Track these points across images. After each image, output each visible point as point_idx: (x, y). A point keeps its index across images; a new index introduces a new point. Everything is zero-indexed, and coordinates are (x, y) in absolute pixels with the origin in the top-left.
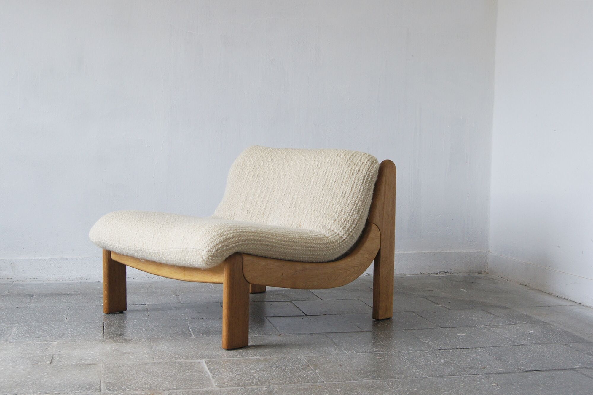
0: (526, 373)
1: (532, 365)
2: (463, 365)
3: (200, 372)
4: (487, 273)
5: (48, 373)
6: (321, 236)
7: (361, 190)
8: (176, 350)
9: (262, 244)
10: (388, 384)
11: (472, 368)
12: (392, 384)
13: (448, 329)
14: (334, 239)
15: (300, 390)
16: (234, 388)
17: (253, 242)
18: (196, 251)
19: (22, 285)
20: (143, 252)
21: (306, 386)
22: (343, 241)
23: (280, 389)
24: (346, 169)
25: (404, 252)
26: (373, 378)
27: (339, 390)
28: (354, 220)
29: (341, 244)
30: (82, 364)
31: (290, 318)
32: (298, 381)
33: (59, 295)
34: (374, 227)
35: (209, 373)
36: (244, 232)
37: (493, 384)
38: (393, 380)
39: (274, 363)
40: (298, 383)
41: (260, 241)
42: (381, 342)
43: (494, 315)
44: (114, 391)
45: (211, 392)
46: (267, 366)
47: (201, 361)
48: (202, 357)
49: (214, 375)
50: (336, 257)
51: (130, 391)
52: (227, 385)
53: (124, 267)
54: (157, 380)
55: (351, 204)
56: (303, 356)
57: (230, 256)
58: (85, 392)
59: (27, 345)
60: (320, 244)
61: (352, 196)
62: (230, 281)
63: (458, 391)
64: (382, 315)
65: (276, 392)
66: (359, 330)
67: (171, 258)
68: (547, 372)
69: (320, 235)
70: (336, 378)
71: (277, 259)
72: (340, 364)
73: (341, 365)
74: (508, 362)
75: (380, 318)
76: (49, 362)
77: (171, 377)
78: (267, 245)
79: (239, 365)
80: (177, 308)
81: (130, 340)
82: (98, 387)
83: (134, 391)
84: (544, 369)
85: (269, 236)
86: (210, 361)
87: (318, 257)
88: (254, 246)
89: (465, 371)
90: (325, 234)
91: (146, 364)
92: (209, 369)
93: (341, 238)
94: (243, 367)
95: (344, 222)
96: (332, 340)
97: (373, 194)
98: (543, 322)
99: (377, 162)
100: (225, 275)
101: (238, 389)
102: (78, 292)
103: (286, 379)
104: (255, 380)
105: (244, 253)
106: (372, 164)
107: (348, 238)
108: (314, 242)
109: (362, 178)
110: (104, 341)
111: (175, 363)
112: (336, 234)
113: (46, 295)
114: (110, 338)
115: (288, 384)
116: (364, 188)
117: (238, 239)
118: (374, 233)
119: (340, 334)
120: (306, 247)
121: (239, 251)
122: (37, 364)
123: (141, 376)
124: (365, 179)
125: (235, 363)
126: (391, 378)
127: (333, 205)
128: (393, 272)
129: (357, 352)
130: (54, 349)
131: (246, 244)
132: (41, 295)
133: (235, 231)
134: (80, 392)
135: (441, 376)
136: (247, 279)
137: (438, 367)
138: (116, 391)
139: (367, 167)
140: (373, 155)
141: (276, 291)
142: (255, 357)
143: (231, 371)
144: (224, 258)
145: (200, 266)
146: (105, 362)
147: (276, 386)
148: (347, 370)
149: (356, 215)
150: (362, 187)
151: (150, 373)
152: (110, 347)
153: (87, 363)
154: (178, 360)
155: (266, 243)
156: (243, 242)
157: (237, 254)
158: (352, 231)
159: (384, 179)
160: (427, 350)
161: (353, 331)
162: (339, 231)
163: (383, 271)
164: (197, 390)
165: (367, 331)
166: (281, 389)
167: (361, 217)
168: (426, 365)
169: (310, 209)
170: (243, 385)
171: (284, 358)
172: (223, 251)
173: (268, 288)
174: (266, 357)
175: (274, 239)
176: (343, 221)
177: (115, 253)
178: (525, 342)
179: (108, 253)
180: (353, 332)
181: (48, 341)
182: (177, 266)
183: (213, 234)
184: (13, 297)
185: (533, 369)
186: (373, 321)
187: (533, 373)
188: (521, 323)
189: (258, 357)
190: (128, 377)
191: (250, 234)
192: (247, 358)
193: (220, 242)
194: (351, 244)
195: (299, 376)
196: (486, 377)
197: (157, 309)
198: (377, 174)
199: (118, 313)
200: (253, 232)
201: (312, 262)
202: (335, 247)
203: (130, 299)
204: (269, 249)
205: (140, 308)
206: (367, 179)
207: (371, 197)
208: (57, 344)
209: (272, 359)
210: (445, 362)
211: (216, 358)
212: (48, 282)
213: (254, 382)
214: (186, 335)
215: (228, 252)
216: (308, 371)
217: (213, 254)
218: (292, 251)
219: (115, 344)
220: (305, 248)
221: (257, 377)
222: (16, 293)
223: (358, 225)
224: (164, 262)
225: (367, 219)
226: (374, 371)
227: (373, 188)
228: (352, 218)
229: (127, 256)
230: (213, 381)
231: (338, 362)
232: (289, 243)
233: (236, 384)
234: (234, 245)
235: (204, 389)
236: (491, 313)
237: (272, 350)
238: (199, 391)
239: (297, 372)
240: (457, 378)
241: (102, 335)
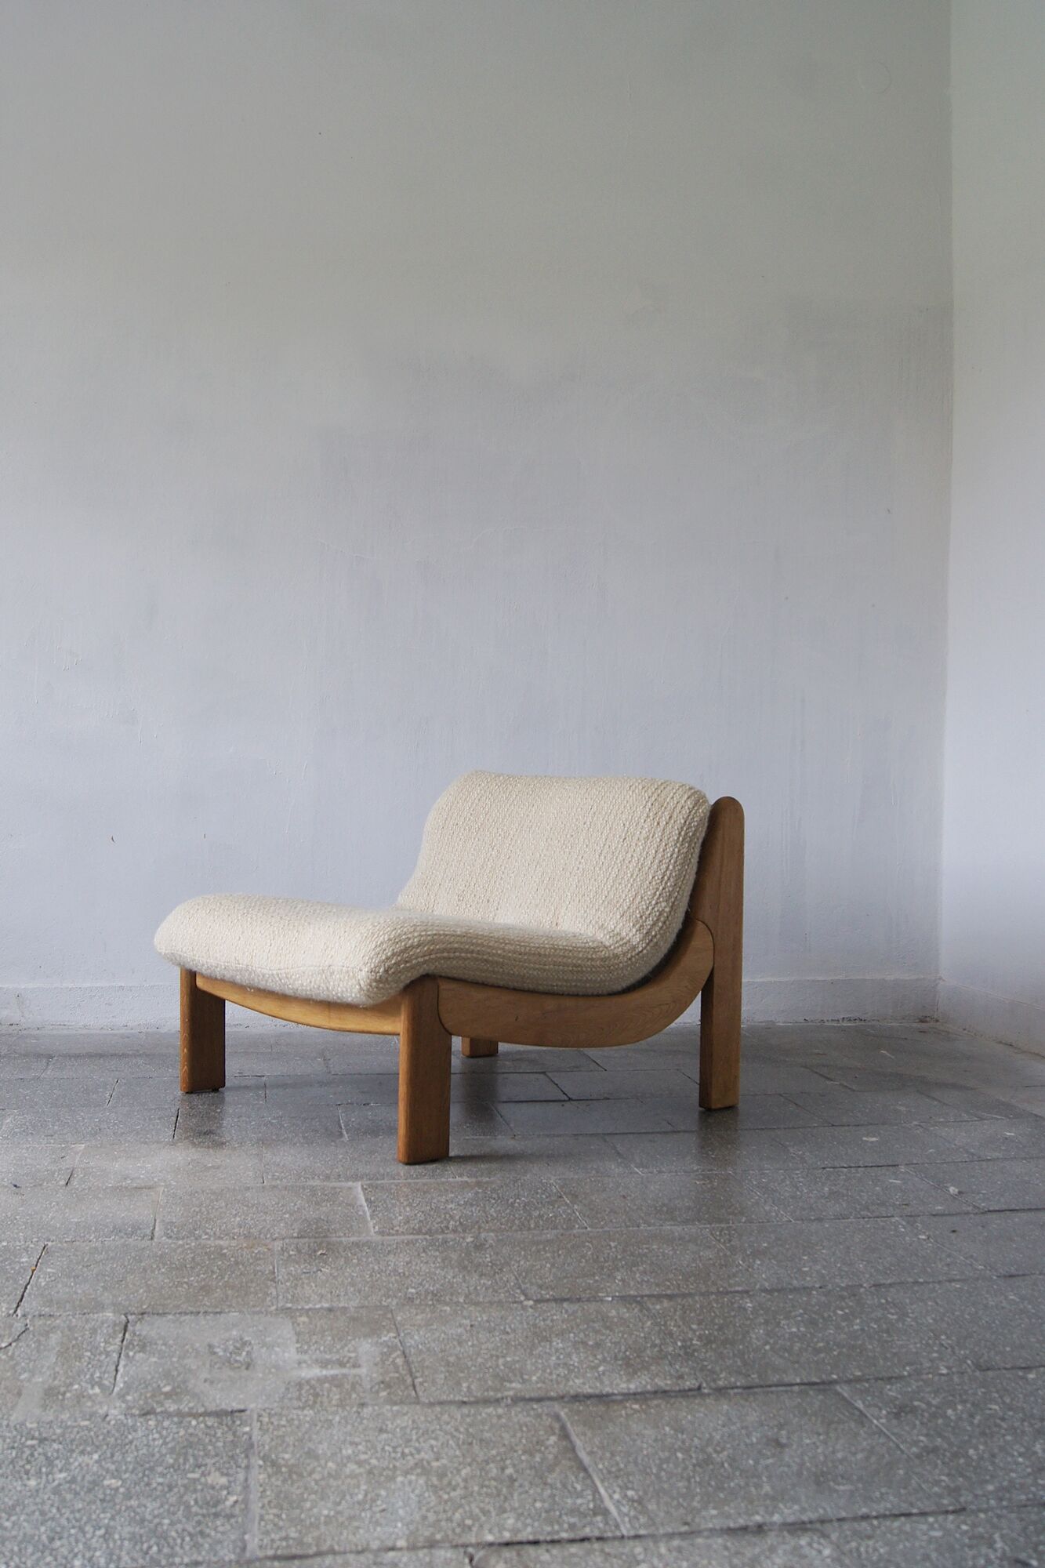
0: (989, 1216)
1: (1002, 1200)
2: (865, 1198)
3: (350, 1205)
4: (937, 1021)
5: (58, 1204)
6: (595, 945)
7: (675, 856)
8: (308, 1164)
9: (477, 959)
10: (712, 1234)
11: (883, 1204)
12: (720, 1235)
13: (847, 1128)
14: (620, 949)
15: (537, 1243)
16: (411, 1237)
17: (457, 954)
18: (348, 972)
19: (36, 1038)
20: (250, 974)
21: (550, 1235)
22: (638, 954)
23: (498, 1240)
24: (645, 815)
25: (773, 979)
26: (686, 1222)
27: (612, 1244)
28: (660, 915)
29: (634, 960)
30: (126, 1188)
31: (538, 1105)
32: (537, 1226)
33: (101, 1056)
34: (700, 927)
35: (366, 1209)
36: (440, 935)
37: (920, 1237)
38: (723, 1225)
39: (494, 1191)
40: (535, 1229)
41: (472, 952)
42: (710, 1153)
43: (939, 1101)
44: (178, 1239)
45: (363, 1245)
46: (480, 1195)
47: (355, 1184)
48: (356, 1178)
49: (374, 1211)
50: (625, 984)
51: (209, 1239)
52: (397, 1231)
53: (221, 1002)
54: (265, 1220)
55: (654, 883)
56: (553, 1178)
57: (412, 982)
58: (123, 1240)
59: (27, 1149)
60: (592, 959)
61: (655, 866)
62: (413, 1029)
63: (848, 1248)
64: (716, 1102)
65: (491, 1246)
66: (670, 1128)
67: (302, 985)
68: (1031, 1215)
69: (594, 942)
70: (611, 1221)
71: (507, 988)
72: (622, 1193)
73: (624, 1197)
74: (979, 1193)
75: (713, 1107)
76: (63, 1183)
77: (291, 1215)
78: (486, 960)
79: (425, 1193)
80: (322, 1084)
81: (223, 1143)
82: (148, 1232)
83: (215, 1239)
84: (1027, 1207)
85: (491, 944)
86: (370, 1186)
87: (588, 985)
88: (460, 962)
89: (868, 1210)
90: (604, 940)
91: (248, 1189)
92: (366, 1200)
93: (634, 948)
94: (433, 1198)
95: (641, 917)
96: (615, 1148)
97: (698, 862)
98: (1036, 1116)
99: (706, 801)
100: (403, 1017)
101: (417, 1240)
102: (138, 1051)
103: (514, 1221)
104: (452, 1222)
105: (441, 976)
106: (696, 804)
107: (648, 948)
108: (581, 955)
109: (677, 832)
110: (173, 1144)
111: (304, 1188)
112: (625, 941)
113: (77, 1056)
114: (186, 1138)
115: (516, 1231)
116: (679, 851)
117: (428, 949)
118: (701, 940)
119: (631, 1136)
120: (565, 965)
121: (430, 972)
122: (41, 1185)
123: (234, 1212)
124: (683, 833)
125: (418, 1190)
126: (720, 1221)
127: (620, 884)
128: (740, 1016)
129: (660, 1172)
130: (78, 1158)
131: (444, 958)
132: (70, 1056)
133: (423, 933)
134: (114, 1240)
135: (820, 1220)
136: (446, 1026)
137: (816, 1202)
138: (183, 1238)
139: (686, 811)
140: (698, 787)
141: (519, 1052)
142: (458, 1179)
143: (410, 1205)
144: (401, 985)
145: (355, 1001)
146: (170, 1184)
147: (492, 1234)
148: (635, 1205)
149: (664, 904)
150: (676, 850)
151: (253, 1205)
152: (183, 1155)
153: (135, 1185)
154: (311, 1183)
155: (485, 957)
156: (438, 955)
157: (427, 978)
158: (655, 936)
159: (720, 834)
160: (798, 1169)
161: (658, 1130)
162: (631, 935)
163: (719, 1013)
164: (339, 1239)
165: (685, 1132)
166: (502, 1240)
167: (674, 908)
168: (792, 1197)
169: (576, 892)
170: (429, 1232)
171: (516, 1181)
172: (400, 972)
173: (503, 1047)
174: (480, 1179)
175: (500, 949)
176: (638, 916)
177: (203, 976)
178: (996, 1154)
179: (190, 976)
180: (658, 1133)
181: (67, 1142)
182: (313, 1000)
183: (381, 938)
184: (15, 1058)
185: (1004, 1207)
186: (701, 1112)
187: (1002, 1214)
188: (992, 1118)
189: (465, 1179)
190: (208, 1213)
191: (452, 939)
192: (443, 1180)
193: (393, 954)
194: (655, 960)
195: (540, 1216)
196: (908, 1223)
197: (284, 1086)
198: (706, 825)
199: (209, 1092)
200: (459, 936)
201: (577, 995)
202: (621, 965)
203: (233, 1066)
204: (491, 969)
205: (252, 1082)
206: (686, 834)
207: (695, 868)
208: (85, 1148)
209: (492, 1183)
210: (832, 1193)
211: (383, 1179)
212: (85, 1032)
213: (451, 1227)
214: (333, 1134)
215: (409, 974)
216: (558, 1207)
217: (380, 976)
218: (535, 973)
219: (194, 1150)
220: (561, 967)
221: (457, 1217)
222: (23, 1052)
223: (667, 923)
224: (289, 992)
225: (687, 913)
226: (689, 1208)
227: (697, 850)
228: (656, 909)
229: (223, 981)
230: (371, 1224)
231: (620, 1189)
232: (530, 958)
233: (414, 1229)
234: (422, 960)
235: (352, 1239)
236: (934, 1099)
237: (494, 1166)
238: (341, 1242)
239: (536, 1209)
240: (851, 1223)
241: (172, 1133)
